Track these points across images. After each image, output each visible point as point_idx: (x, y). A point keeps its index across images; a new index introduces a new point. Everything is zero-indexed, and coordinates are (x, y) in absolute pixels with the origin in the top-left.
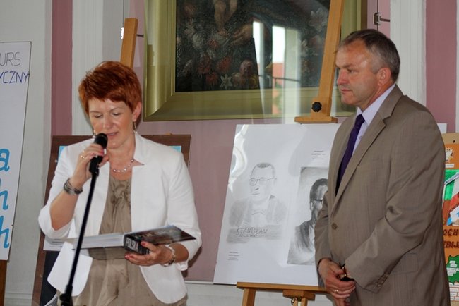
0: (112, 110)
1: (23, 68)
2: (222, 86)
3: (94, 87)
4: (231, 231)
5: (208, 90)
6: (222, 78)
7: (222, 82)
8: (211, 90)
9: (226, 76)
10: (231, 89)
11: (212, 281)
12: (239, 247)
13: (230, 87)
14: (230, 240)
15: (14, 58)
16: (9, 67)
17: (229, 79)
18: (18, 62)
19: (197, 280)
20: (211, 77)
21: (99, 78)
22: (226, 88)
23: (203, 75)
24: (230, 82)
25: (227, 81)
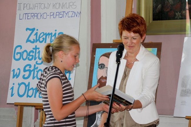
0: (133, 37)
1: (77, 10)
2: (176, 18)
3: (126, 25)
4: (182, 91)
5: (169, 20)
6: (176, 14)
7: (176, 15)
8: (171, 20)
9: (178, 12)
10: (181, 19)
11: (173, 115)
12: (186, 99)
13: (180, 18)
14: (182, 95)
15: (73, 4)
16: (71, 9)
17: (180, 14)
18: (75, 7)
19: (164, 115)
20: (171, 13)
21: (129, 22)
22: (178, 18)
23: (166, 12)
24: (180, 16)
25: (179, 15)
